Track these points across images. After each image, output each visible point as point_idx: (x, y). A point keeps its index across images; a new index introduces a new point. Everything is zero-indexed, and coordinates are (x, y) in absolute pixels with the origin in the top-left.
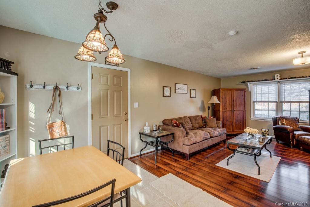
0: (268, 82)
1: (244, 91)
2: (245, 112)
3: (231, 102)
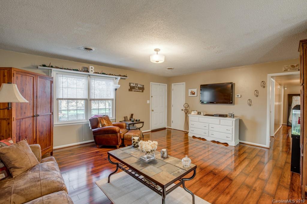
0: (81, 74)
1: (51, 81)
2: (52, 115)
3: (32, 99)
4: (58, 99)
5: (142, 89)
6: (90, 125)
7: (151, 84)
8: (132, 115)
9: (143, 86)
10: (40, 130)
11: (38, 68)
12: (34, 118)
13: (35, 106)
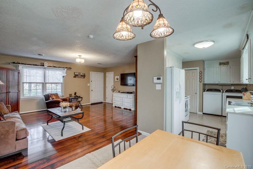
0: (39, 67)
1: (18, 72)
2: (19, 93)
3: (6, 83)
4: (23, 83)
5: (84, 76)
6: (44, 99)
7: (90, 73)
8: (75, 93)
9: (85, 74)
10: (11, 101)
11: (10, 64)
12: (7, 93)
13: (8, 87)
